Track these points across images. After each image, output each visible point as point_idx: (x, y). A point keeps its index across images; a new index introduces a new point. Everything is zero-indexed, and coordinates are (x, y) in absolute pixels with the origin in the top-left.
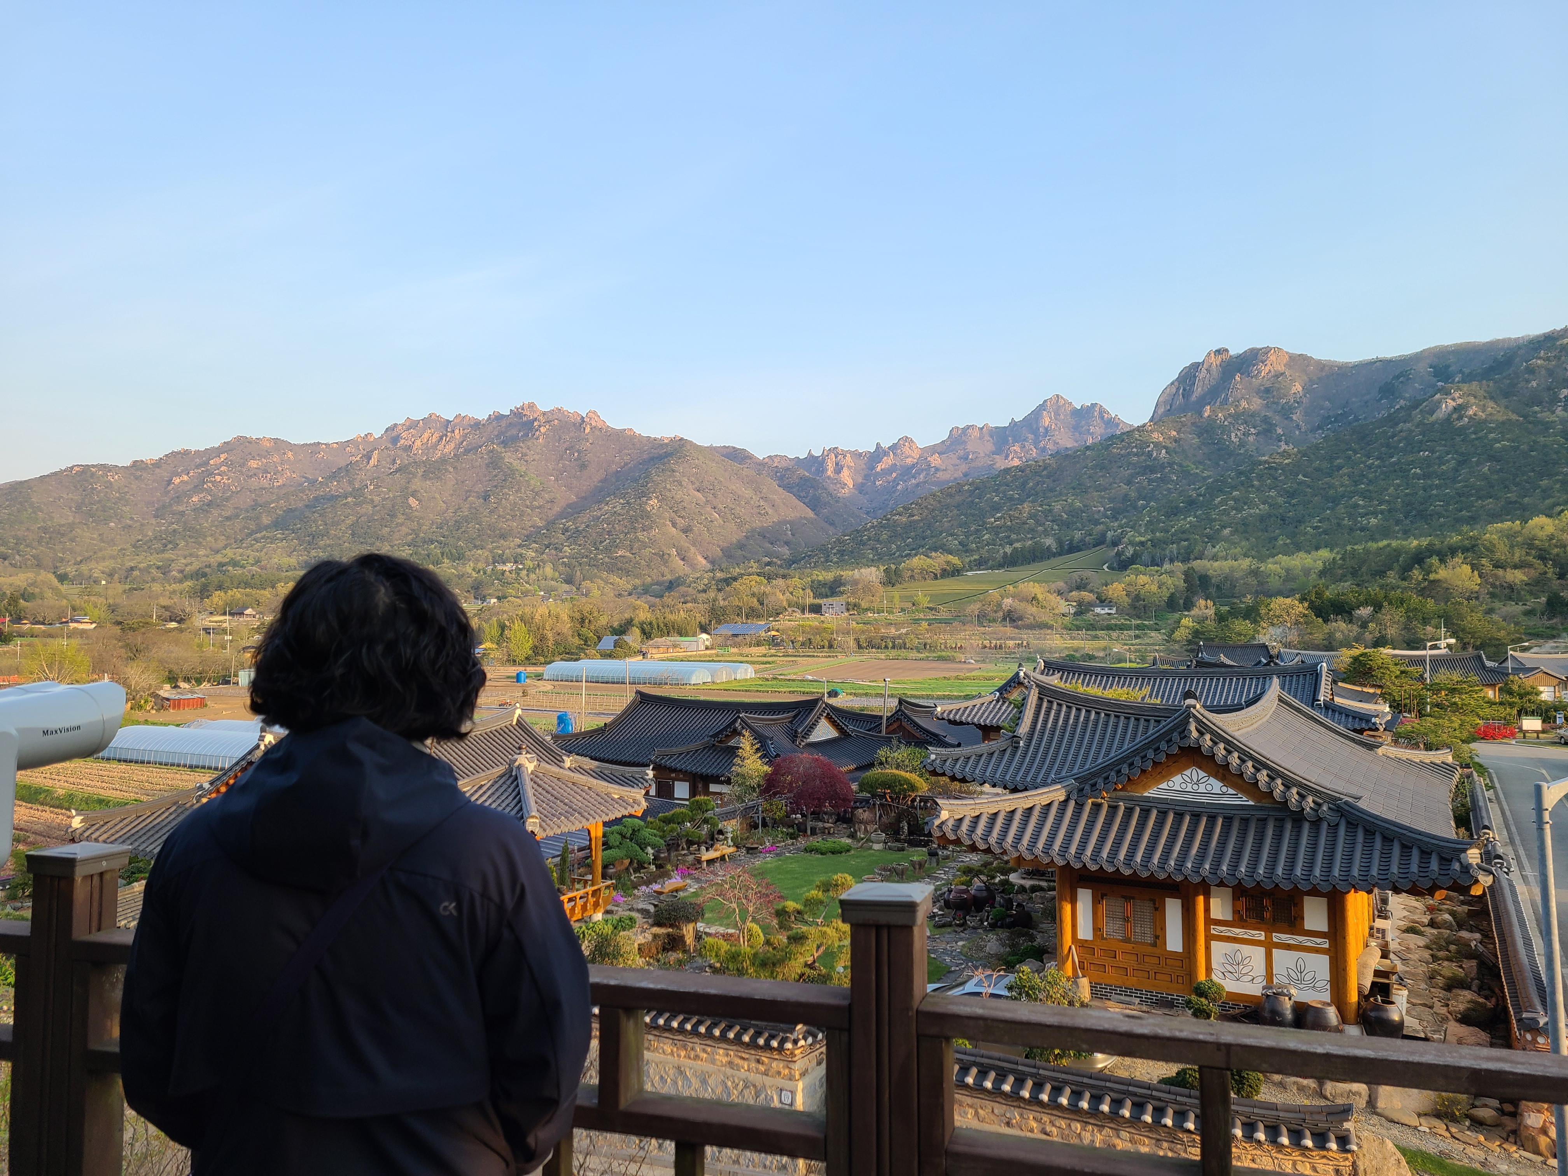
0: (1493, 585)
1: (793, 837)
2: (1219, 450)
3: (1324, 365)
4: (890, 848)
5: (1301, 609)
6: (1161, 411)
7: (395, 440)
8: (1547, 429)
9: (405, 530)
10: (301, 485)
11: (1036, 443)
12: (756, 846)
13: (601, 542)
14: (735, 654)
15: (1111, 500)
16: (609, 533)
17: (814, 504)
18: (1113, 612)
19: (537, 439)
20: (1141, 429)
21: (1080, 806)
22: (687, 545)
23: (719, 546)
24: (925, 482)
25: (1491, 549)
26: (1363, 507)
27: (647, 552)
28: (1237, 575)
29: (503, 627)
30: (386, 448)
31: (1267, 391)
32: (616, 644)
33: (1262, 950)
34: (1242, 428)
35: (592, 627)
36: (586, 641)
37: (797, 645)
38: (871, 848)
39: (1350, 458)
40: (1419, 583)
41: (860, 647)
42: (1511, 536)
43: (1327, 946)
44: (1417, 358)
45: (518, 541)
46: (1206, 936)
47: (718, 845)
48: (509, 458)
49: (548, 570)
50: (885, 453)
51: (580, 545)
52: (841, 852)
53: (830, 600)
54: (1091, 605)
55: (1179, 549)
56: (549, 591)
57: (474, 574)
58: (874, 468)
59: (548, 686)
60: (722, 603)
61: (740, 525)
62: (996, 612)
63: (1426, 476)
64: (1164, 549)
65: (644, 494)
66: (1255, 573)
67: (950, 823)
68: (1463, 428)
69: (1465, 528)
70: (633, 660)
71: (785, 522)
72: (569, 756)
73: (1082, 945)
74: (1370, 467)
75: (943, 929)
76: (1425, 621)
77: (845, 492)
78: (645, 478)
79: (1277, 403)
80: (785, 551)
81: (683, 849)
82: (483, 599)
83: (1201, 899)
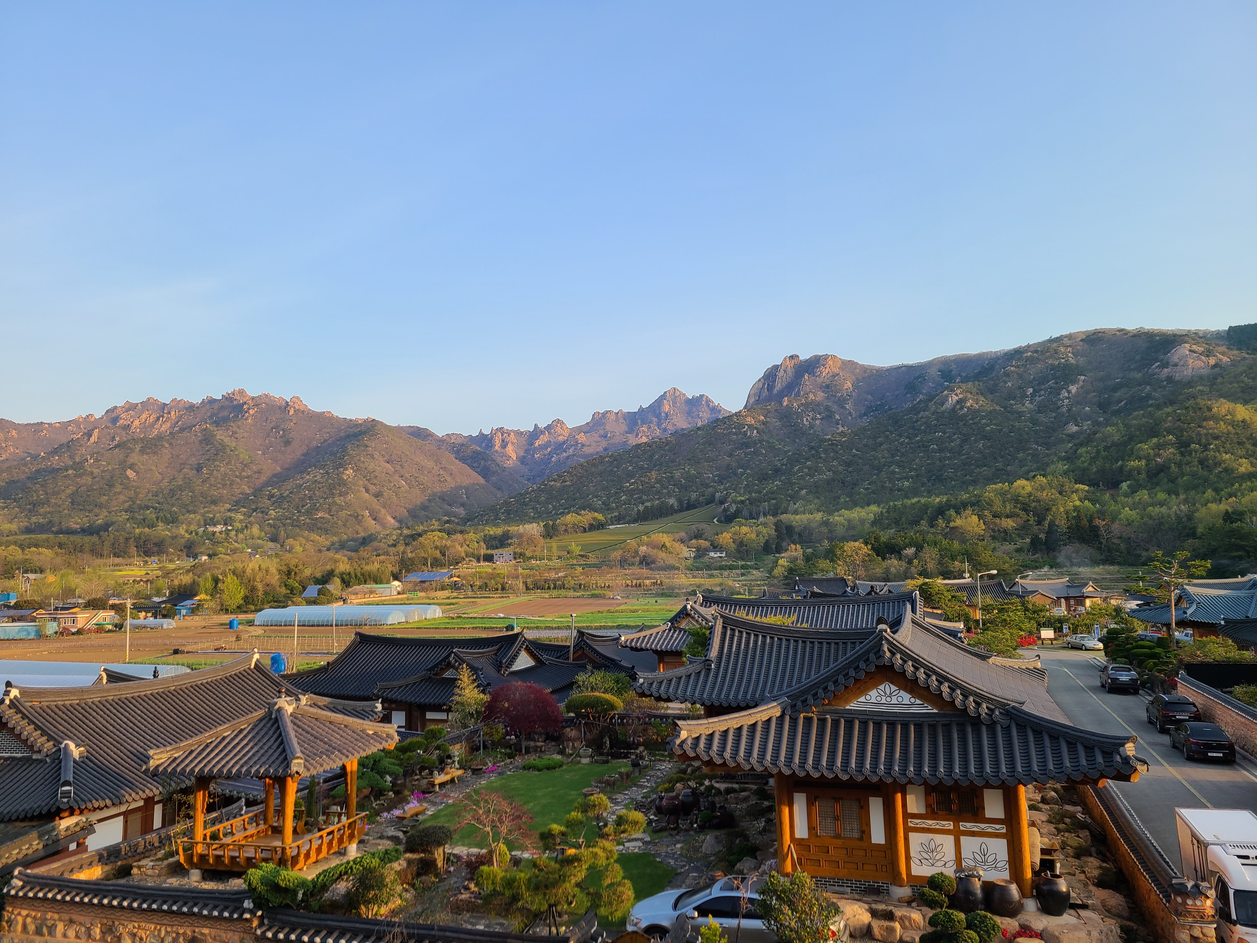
0: (993, 530)
1: (511, 756)
2: (795, 431)
3: (867, 369)
4: (596, 762)
5: (866, 550)
6: (752, 400)
7: (115, 420)
8: (1020, 417)
9: (122, 498)
10: (24, 459)
11: (659, 426)
12: (480, 767)
13: (303, 506)
14: (423, 598)
15: (718, 469)
16: (310, 498)
17: (485, 473)
18: (723, 555)
19: (246, 419)
20: (738, 414)
21: (794, 721)
22: (378, 507)
23: (405, 508)
24: (574, 455)
25: (990, 504)
26: (899, 473)
27: (343, 514)
28: (813, 525)
29: (216, 581)
30: (106, 427)
31: (828, 386)
32: (320, 592)
33: (951, 839)
34: (811, 414)
35: (298, 578)
36: (292, 590)
37: (475, 588)
38: (579, 762)
39: (887, 437)
40: (943, 530)
41: (527, 588)
42: (1003, 494)
43: (1004, 831)
44: (930, 364)
45: (228, 506)
46: (904, 829)
47: (448, 769)
48: (221, 435)
49: (255, 530)
50: (542, 432)
51: (284, 509)
52: (555, 768)
53: (500, 551)
54: (707, 550)
55: (769, 506)
56: (256, 549)
57: (187, 536)
58: (532, 444)
59: (259, 631)
60: (410, 555)
61: (423, 491)
62: (634, 557)
63: (941, 450)
64: (758, 506)
65: (341, 465)
66: (826, 523)
67: (689, 741)
68: (964, 415)
69: (971, 488)
70: (335, 605)
71: (461, 487)
72: (304, 695)
73: (799, 843)
74: (902, 444)
75: (660, 834)
76: (953, 558)
77: (509, 464)
78: (342, 452)
79: (835, 396)
80: (461, 511)
81: (416, 775)
82: (195, 557)
83: (899, 796)
